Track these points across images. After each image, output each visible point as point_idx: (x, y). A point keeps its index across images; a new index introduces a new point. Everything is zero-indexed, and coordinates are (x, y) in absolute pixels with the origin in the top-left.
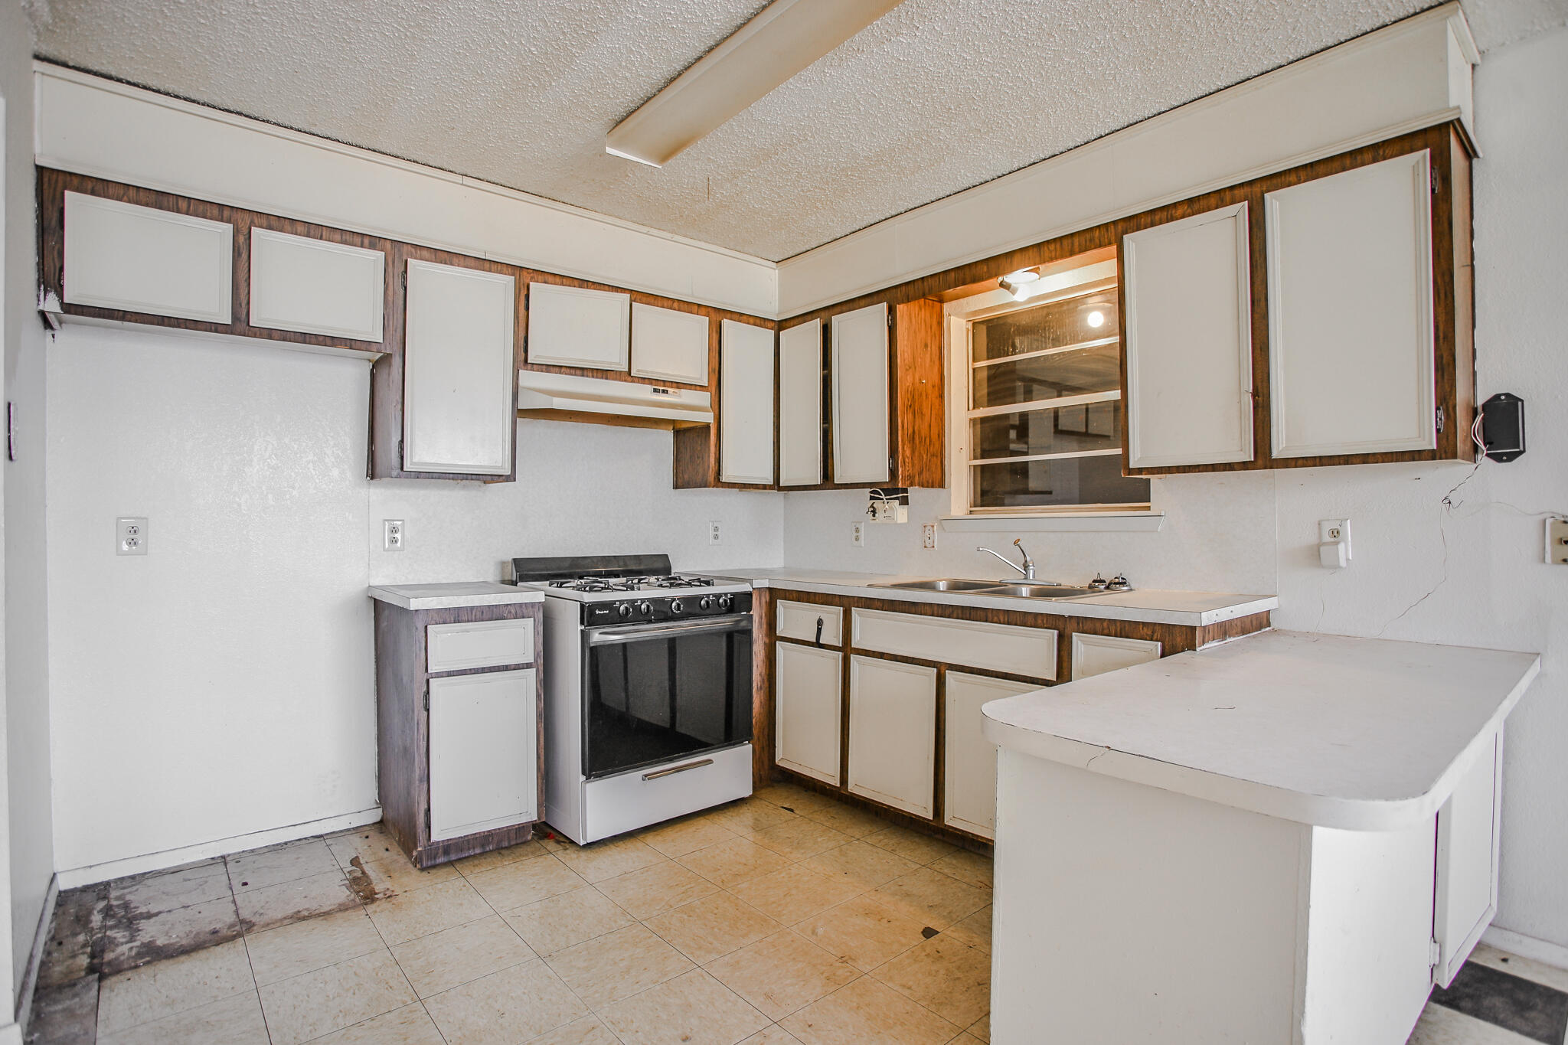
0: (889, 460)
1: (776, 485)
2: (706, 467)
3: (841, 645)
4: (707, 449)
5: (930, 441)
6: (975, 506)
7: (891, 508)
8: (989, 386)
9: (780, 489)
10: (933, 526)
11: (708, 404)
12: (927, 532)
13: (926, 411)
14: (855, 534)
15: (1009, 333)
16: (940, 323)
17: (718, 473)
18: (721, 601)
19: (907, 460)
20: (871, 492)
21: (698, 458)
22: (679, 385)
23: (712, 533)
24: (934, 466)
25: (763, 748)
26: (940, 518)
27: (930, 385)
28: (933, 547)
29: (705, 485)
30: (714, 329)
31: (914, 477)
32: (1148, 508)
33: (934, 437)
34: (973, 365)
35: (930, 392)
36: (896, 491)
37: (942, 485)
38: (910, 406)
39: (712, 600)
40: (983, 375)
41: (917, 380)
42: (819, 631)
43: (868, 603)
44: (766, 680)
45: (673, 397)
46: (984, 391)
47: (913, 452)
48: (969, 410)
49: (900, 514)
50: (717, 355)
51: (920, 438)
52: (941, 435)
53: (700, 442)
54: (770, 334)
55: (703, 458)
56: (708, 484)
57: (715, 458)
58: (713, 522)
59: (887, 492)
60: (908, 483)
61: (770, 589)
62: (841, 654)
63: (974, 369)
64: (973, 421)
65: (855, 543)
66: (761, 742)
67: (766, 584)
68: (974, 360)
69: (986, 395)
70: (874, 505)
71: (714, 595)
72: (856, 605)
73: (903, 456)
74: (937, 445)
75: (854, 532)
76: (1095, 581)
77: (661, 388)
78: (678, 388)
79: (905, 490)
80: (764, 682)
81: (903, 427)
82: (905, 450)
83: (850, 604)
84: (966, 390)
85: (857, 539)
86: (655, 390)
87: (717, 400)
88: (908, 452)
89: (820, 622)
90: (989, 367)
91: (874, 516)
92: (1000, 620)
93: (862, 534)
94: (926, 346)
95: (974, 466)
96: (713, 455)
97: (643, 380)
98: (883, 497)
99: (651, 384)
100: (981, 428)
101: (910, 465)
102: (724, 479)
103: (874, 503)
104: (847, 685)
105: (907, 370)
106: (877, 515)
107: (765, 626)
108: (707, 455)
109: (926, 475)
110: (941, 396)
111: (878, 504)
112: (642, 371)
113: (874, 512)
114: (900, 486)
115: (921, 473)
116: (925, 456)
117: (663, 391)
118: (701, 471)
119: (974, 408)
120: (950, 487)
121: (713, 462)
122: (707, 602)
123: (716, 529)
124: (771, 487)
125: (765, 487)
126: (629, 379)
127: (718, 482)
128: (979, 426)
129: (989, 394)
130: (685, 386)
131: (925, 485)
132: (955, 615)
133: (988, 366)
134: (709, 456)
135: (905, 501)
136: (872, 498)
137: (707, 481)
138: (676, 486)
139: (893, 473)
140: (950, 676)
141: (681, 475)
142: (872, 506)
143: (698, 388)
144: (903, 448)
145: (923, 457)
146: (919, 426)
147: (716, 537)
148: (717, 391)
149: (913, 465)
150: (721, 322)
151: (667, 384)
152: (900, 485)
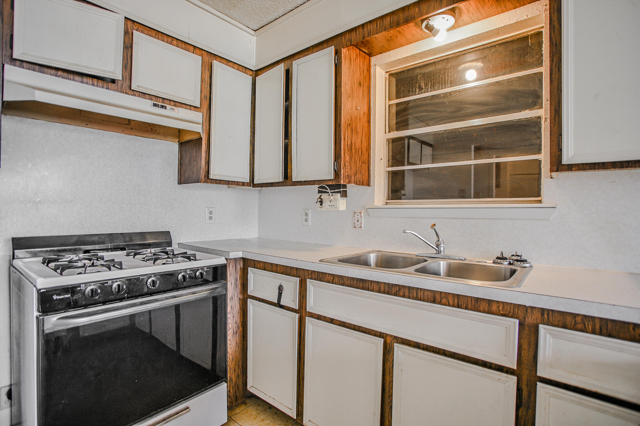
0: (334, 163)
1: (252, 183)
2: (199, 167)
3: (297, 308)
4: (200, 155)
5: (362, 152)
6: (388, 200)
7: (335, 199)
8: (396, 119)
9: (255, 186)
10: (361, 213)
11: (200, 120)
12: (356, 217)
13: (360, 130)
14: (304, 217)
15: (417, 79)
16: (369, 70)
17: (208, 173)
18: (198, 273)
19: (347, 164)
20: (319, 188)
21: (194, 161)
22: (177, 104)
23: (208, 215)
24: (363, 170)
25: (238, 376)
26: (367, 207)
27: (362, 113)
28: (361, 227)
29: (198, 181)
30: (207, 68)
31: (351, 177)
32: (540, 202)
33: (364, 149)
34: (389, 103)
35: (362, 117)
36: (339, 186)
37: (368, 184)
38: (350, 124)
39: (189, 275)
40: (394, 110)
41: (354, 107)
42: (280, 294)
43: (320, 276)
44: (240, 326)
45: (169, 111)
46: (394, 122)
47: (351, 158)
48: (386, 133)
49: (341, 203)
50: (209, 86)
51: (356, 149)
52: (369, 148)
53: (195, 150)
54: (249, 79)
55: (197, 162)
56: (200, 180)
57: (206, 161)
58: (208, 208)
59: (331, 187)
60: (347, 181)
61: (244, 259)
62: (297, 316)
63: (389, 106)
64: (388, 140)
65: (305, 223)
66: (237, 372)
67: (240, 255)
68: (389, 100)
69: (395, 124)
70: (322, 197)
71: (191, 270)
72: (310, 276)
73: (344, 160)
74: (366, 155)
75: (304, 215)
76: (498, 258)
77: (160, 104)
78: (175, 106)
79: (345, 186)
80: (239, 328)
81: (344, 139)
82: (345, 157)
83: (305, 276)
84: (384, 119)
85: (306, 220)
86: (155, 105)
87: (208, 119)
88: (347, 159)
89: (280, 289)
90: (397, 105)
91: (321, 205)
92: (449, 303)
93: (310, 217)
94: (360, 84)
95: (388, 171)
96: (204, 159)
97: (143, 95)
98: (329, 191)
99: (151, 99)
100: (392, 145)
101: (349, 168)
102: (211, 177)
103: (321, 195)
104: (302, 340)
105: (347, 97)
106: (323, 204)
107: (239, 286)
108: (199, 159)
109: (359, 176)
110: (369, 121)
111: (324, 196)
112: (142, 87)
113: (321, 202)
114: (342, 183)
115: (355, 174)
116: (358, 162)
117: (162, 107)
118: (195, 170)
119: (389, 132)
120: (374, 185)
121: (204, 165)
122: (184, 276)
123: (211, 213)
124: (248, 185)
125: (243, 184)
126: (131, 92)
127: (207, 179)
128: (391, 145)
129: (397, 123)
130: (181, 105)
131: (358, 183)
132: (401, 294)
133: (396, 103)
134: (201, 160)
135: (344, 194)
136: (320, 192)
137: (199, 177)
138: (180, 183)
139: (337, 174)
140: (398, 349)
141: (183, 174)
142: (320, 198)
143: (192, 108)
144: (344, 155)
145: (357, 162)
146: (355, 141)
147: (211, 218)
148: (208, 113)
149: (351, 168)
150: (211, 63)
151: (165, 101)
152: (342, 181)
